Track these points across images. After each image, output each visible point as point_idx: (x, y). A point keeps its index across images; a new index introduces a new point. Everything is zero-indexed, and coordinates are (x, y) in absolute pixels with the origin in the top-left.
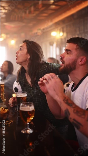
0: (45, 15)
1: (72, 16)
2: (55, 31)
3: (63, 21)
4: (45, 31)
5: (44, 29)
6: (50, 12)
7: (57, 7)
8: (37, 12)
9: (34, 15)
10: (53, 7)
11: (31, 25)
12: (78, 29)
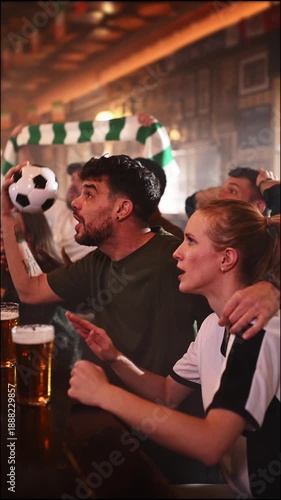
0: (76, 57)
1: (162, 63)
2: (107, 110)
3: (133, 80)
4: (77, 108)
5: (72, 103)
6: (92, 48)
7: (115, 35)
8: (50, 49)
9: (42, 56)
10: (103, 33)
11: (31, 86)
12: (178, 106)
